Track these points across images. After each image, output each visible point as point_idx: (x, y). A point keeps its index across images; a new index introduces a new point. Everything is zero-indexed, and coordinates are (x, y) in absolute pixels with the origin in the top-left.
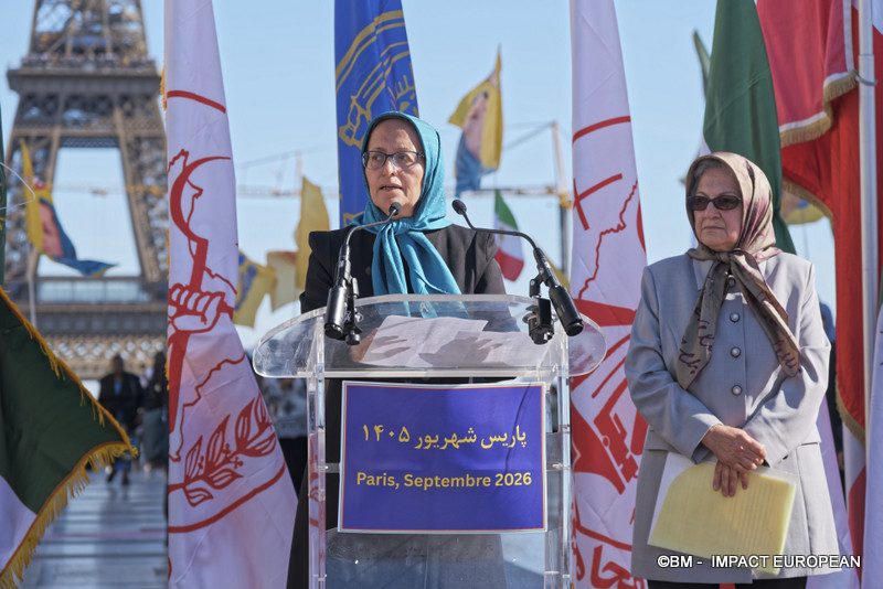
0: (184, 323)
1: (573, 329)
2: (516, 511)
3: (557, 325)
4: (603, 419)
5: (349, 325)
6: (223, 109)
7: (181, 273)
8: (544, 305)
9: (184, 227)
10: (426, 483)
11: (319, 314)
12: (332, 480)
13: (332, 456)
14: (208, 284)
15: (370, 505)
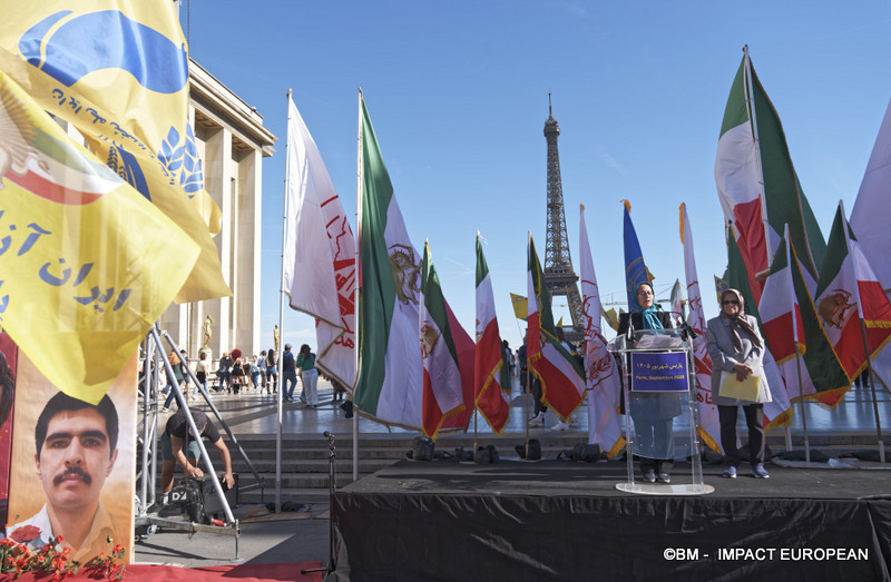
0: (586, 338)
1: (694, 337)
2: (680, 385)
3: (690, 337)
4: (705, 359)
5: (632, 338)
6: (595, 284)
7: (586, 325)
8: (685, 331)
9: (586, 314)
10: (654, 378)
11: (624, 335)
12: (630, 377)
13: (629, 371)
14: (592, 328)
15: (639, 384)
